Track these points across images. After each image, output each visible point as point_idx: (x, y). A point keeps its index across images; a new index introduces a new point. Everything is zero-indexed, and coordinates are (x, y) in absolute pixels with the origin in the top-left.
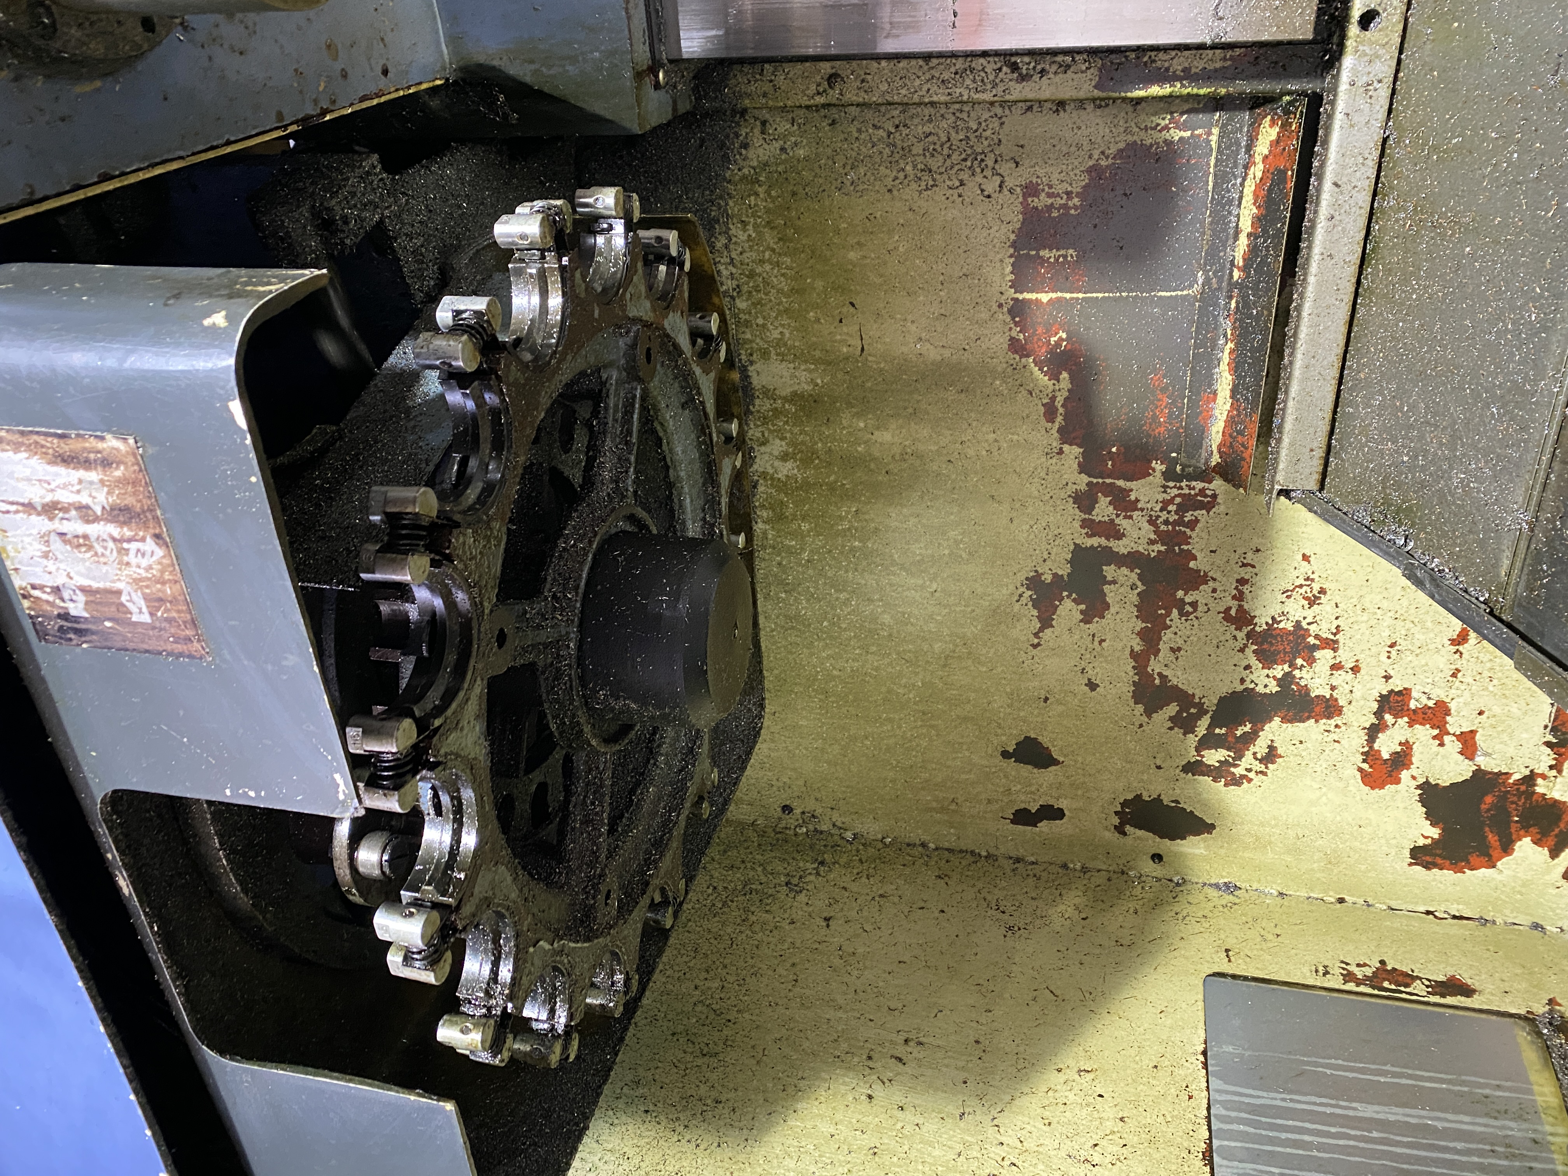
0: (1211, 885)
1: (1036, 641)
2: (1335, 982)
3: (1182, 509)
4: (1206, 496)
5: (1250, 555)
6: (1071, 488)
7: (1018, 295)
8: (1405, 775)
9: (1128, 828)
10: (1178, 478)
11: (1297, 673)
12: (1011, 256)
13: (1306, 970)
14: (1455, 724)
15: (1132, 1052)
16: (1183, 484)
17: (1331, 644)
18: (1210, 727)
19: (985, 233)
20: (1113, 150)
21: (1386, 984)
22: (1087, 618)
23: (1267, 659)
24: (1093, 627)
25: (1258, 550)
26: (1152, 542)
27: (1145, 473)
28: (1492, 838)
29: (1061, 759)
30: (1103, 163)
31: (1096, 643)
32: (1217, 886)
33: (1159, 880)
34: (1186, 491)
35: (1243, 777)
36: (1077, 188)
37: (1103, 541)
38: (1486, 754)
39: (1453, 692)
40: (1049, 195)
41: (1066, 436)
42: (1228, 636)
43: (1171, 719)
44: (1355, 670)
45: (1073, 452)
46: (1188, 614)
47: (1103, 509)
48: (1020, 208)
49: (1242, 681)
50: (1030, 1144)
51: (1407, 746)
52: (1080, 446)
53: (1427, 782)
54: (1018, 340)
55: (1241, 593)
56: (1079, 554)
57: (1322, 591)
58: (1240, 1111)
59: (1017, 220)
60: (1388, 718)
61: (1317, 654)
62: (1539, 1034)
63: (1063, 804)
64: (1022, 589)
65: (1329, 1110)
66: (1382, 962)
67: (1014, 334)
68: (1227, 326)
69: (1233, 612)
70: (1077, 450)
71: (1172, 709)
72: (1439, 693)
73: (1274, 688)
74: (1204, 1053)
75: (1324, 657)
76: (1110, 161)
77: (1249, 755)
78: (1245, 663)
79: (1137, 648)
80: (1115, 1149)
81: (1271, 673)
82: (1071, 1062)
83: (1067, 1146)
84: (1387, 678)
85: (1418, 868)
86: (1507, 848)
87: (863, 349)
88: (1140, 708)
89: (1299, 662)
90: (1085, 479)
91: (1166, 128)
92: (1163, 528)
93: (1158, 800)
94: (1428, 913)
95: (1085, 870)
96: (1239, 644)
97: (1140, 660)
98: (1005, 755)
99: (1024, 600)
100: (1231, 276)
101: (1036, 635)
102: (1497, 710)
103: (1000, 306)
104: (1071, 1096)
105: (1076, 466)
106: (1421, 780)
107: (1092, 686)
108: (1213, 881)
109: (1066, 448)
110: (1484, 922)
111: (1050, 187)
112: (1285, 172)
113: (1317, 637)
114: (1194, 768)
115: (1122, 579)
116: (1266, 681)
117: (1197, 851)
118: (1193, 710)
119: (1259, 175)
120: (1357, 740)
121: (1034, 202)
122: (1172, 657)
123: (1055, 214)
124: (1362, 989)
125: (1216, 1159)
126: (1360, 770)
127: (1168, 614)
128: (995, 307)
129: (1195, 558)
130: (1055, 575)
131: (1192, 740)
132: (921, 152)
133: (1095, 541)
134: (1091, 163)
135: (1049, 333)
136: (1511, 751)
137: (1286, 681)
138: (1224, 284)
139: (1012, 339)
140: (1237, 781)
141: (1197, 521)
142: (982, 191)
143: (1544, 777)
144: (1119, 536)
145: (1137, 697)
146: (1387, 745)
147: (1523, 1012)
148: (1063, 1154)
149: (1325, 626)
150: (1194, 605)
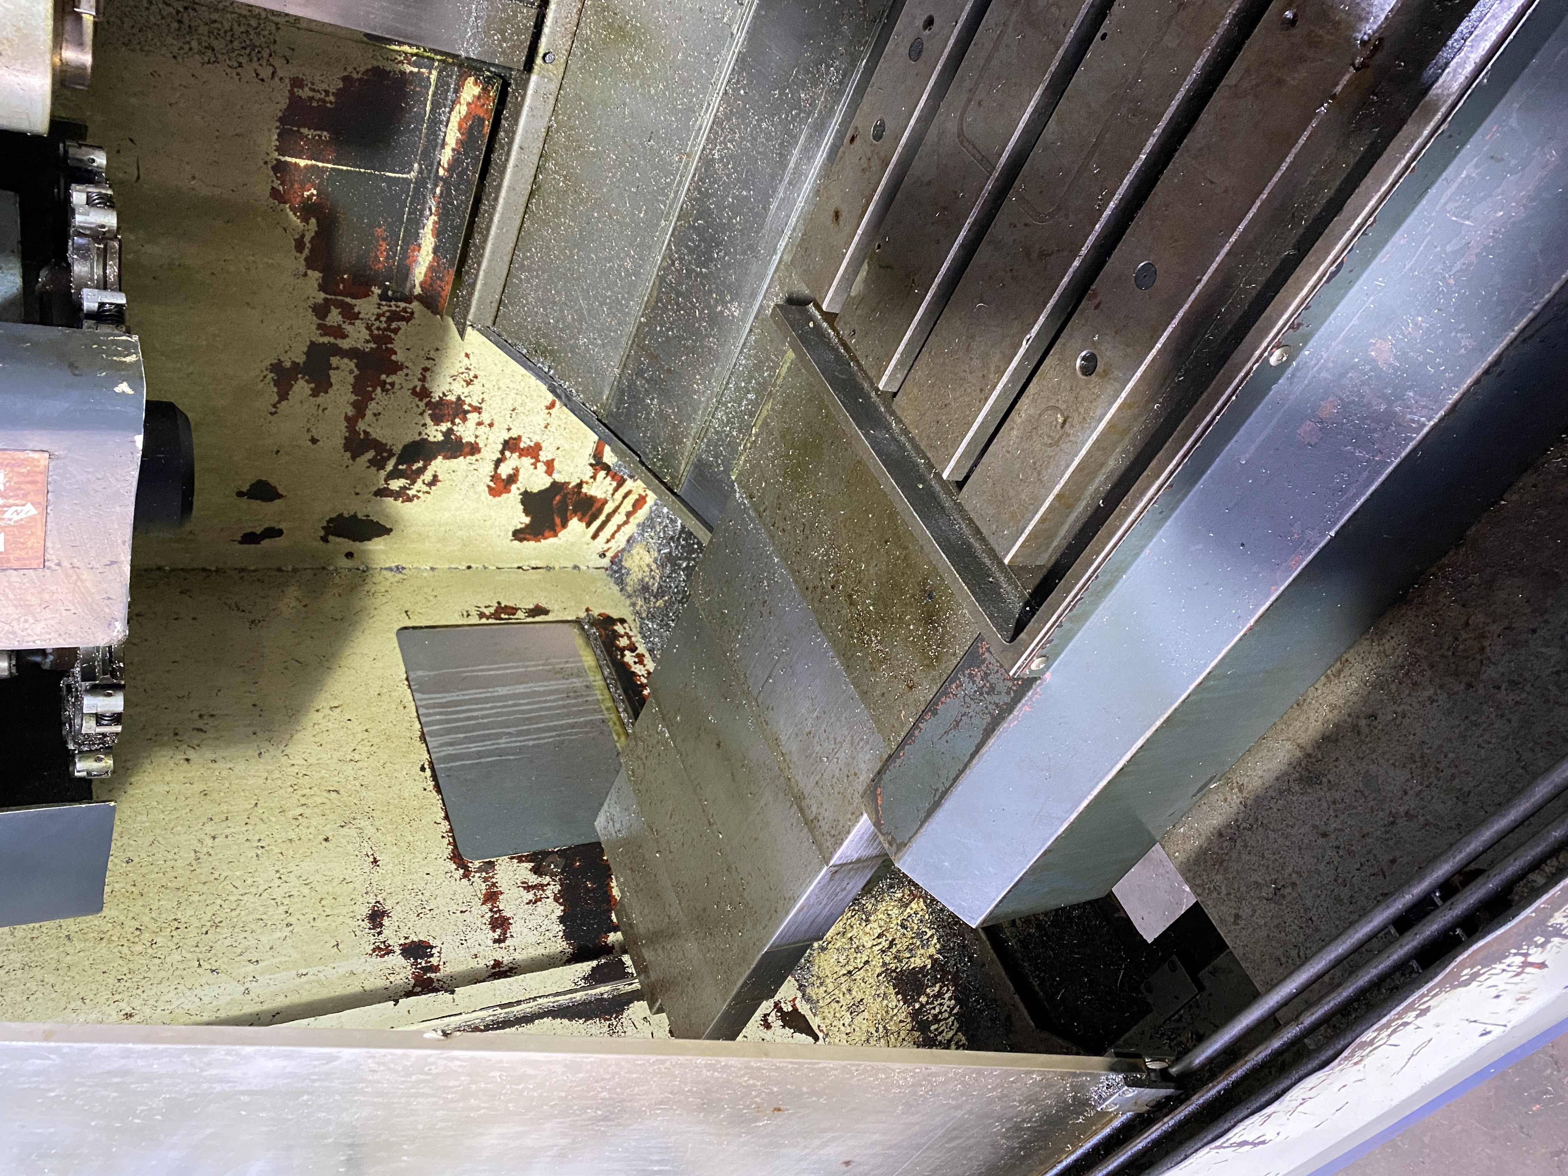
0: (386, 569)
1: (274, 410)
2: (474, 620)
3: (390, 320)
4: (406, 312)
5: (432, 352)
6: (311, 302)
7: (280, 157)
8: (514, 487)
9: (331, 538)
10: (389, 299)
11: (455, 428)
12: (277, 128)
13: (456, 615)
14: (544, 456)
15: (362, 689)
16: (392, 303)
17: (478, 410)
18: (396, 465)
19: (257, 106)
20: (362, 69)
21: (503, 616)
22: (315, 394)
23: (437, 420)
24: (320, 400)
25: (437, 349)
26: (367, 342)
27: (367, 294)
28: (558, 521)
29: (284, 494)
30: (355, 76)
31: (320, 411)
32: (390, 569)
33: (350, 570)
34: (394, 308)
35: (414, 496)
36: (332, 90)
37: (332, 340)
38: (559, 472)
39: (545, 437)
40: (313, 90)
41: (310, 263)
42: (414, 405)
43: (369, 461)
44: (491, 425)
45: (315, 276)
46: (388, 390)
47: (334, 317)
48: (287, 94)
49: (420, 434)
50: (312, 760)
51: (517, 470)
52: (320, 272)
53: (526, 491)
54: (279, 191)
55: (424, 377)
56: (313, 347)
57: (476, 377)
58: (435, 708)
59: (284, 103)
60: (507, 453)
61: (468, 416)
62: (583, 628)
63: (282, 526)
64: (265, 373)
65: (483, 695)
66: (499, 603)
67: (275, 185)
68: (432, 203)
69: (418, 389)
70: (318, 275)
71: (371, 454)
72: (536, 438)
73: (440, 438)
74: (407, 679)
75: (473, 417)
76: (359, 76)
77: (419, 481)
78: (423, 422)
79: (350, 414)
80: (367, 749)
81: (439, 428)
82: (324, 704)
83: (337, 755)
84: (509, 429)
85: (516, 542)
86: (564, 525)
87: (138, 177)
88: (348, 454)
89: (457, 421)
90: (323, 295)
91: (401, 62)
92: (376, 332)
93: (355, 516)
94: (519, 568)
95: (295, 570)
96: (420, 410)
97: (351, 422)
98: (240, 494)
99: (267, 380)
100: (437, 171)
101: (274, 406)
102: (567, 447)
103: (266, 163)
104: (329, 724)
105: (316, 285)
106: (522, 490)
107: (314, 441)
108: (387, 566)
109: (310, 272)
110: (549, 568)
111: (313, 84)
112: (483, 120)
113: (470, 405)
114: (384, 492)
115: (343, 367)
116: (435, 433)
117: (378, 547)
118: (385, 454)
119: (464, 113)
120: (488, 468)
121: (299, 92)
122: (374, 419)
123: (315, 104)
124: (491, 621)
125: (428, 738)
126: (489, 486)
127: (374, 390)
128: (261, 163)
129: (395, 353)
130: (293, 363)
131: (383, 474)
132: (206, 33)
133: (326, 340)
134: (346, 74)
135: (303, 189)
136: (571, 470)
137: (449, 433)
138: (432, 175)
139: (273, 188)
140: (410, 499)
141: (399, 329)
142: (257, 75)
143: (587, 483)
144: (344, 336)
145: (347, 448)
146: (505, 470)
147: (574, 618)
148: (335, 760)
149: (475, 398)
150: (392, 384)
